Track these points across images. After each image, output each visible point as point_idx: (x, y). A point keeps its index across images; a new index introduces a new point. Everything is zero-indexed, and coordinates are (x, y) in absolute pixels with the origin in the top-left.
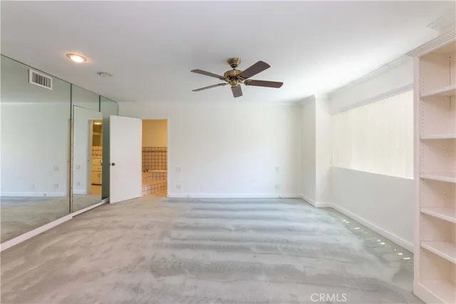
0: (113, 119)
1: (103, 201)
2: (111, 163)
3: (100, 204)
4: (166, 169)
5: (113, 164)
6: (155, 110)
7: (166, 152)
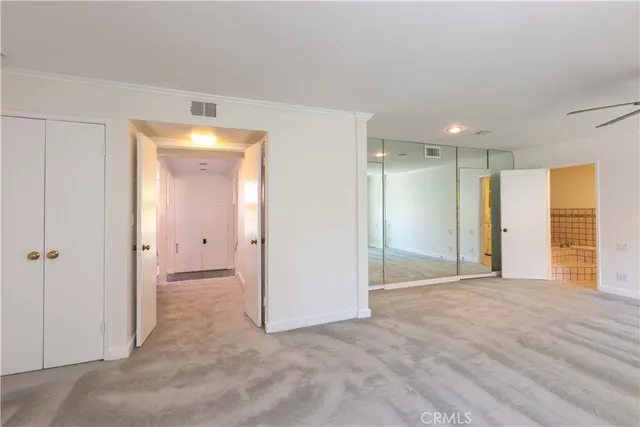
0: (505, 176)
1: (494, 274)
2: (503, 228)
3: (490, 275)
4: (594, 245)
5: (505, 230)
6: (570, 153)
7: (594, 216)
